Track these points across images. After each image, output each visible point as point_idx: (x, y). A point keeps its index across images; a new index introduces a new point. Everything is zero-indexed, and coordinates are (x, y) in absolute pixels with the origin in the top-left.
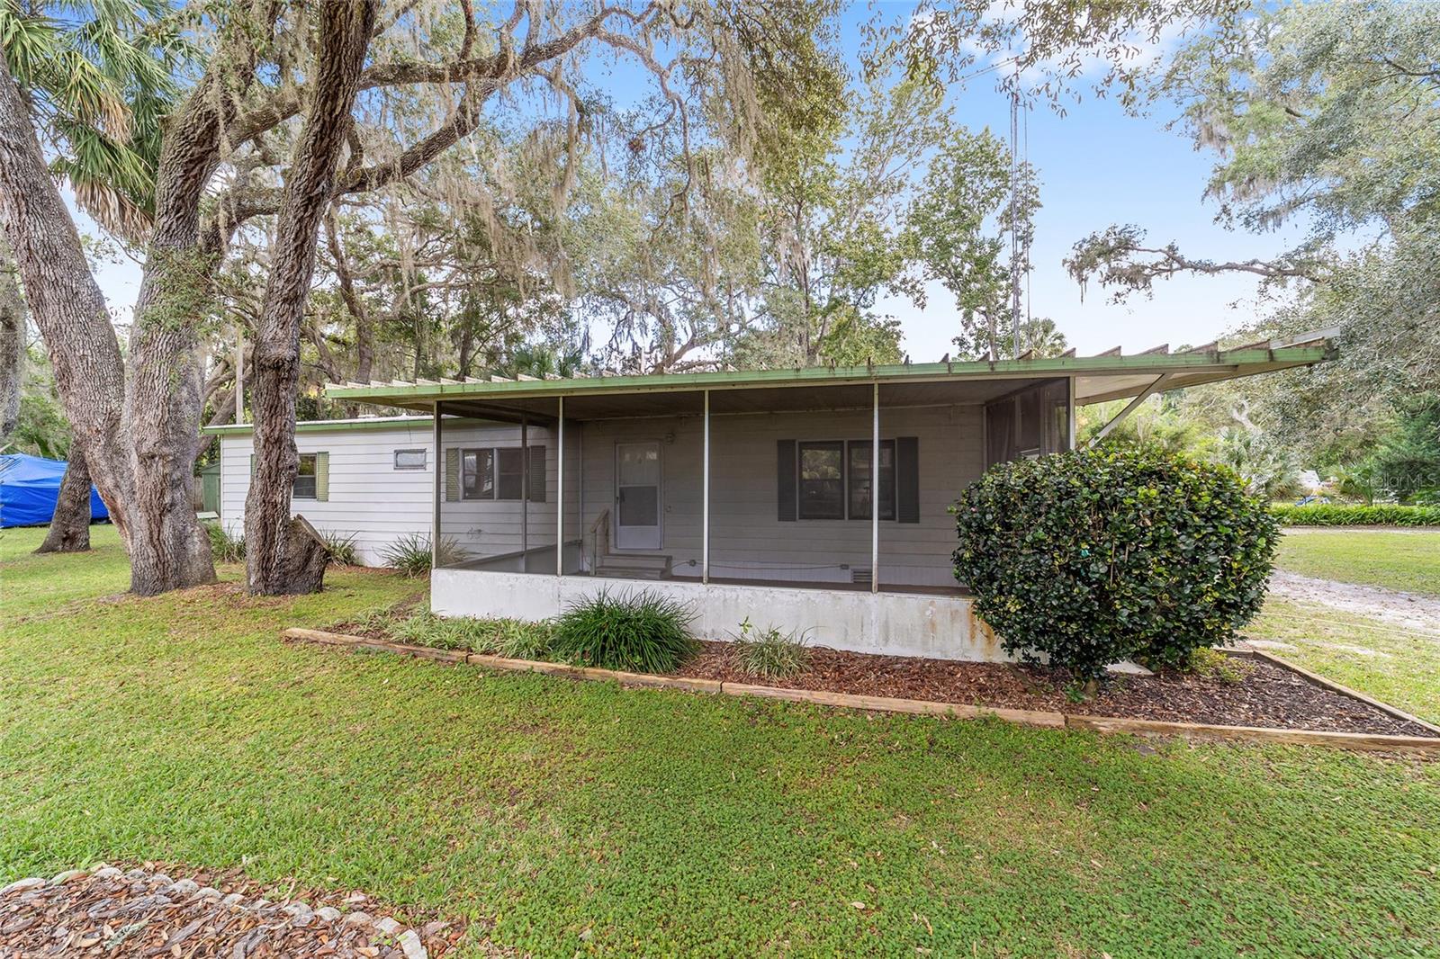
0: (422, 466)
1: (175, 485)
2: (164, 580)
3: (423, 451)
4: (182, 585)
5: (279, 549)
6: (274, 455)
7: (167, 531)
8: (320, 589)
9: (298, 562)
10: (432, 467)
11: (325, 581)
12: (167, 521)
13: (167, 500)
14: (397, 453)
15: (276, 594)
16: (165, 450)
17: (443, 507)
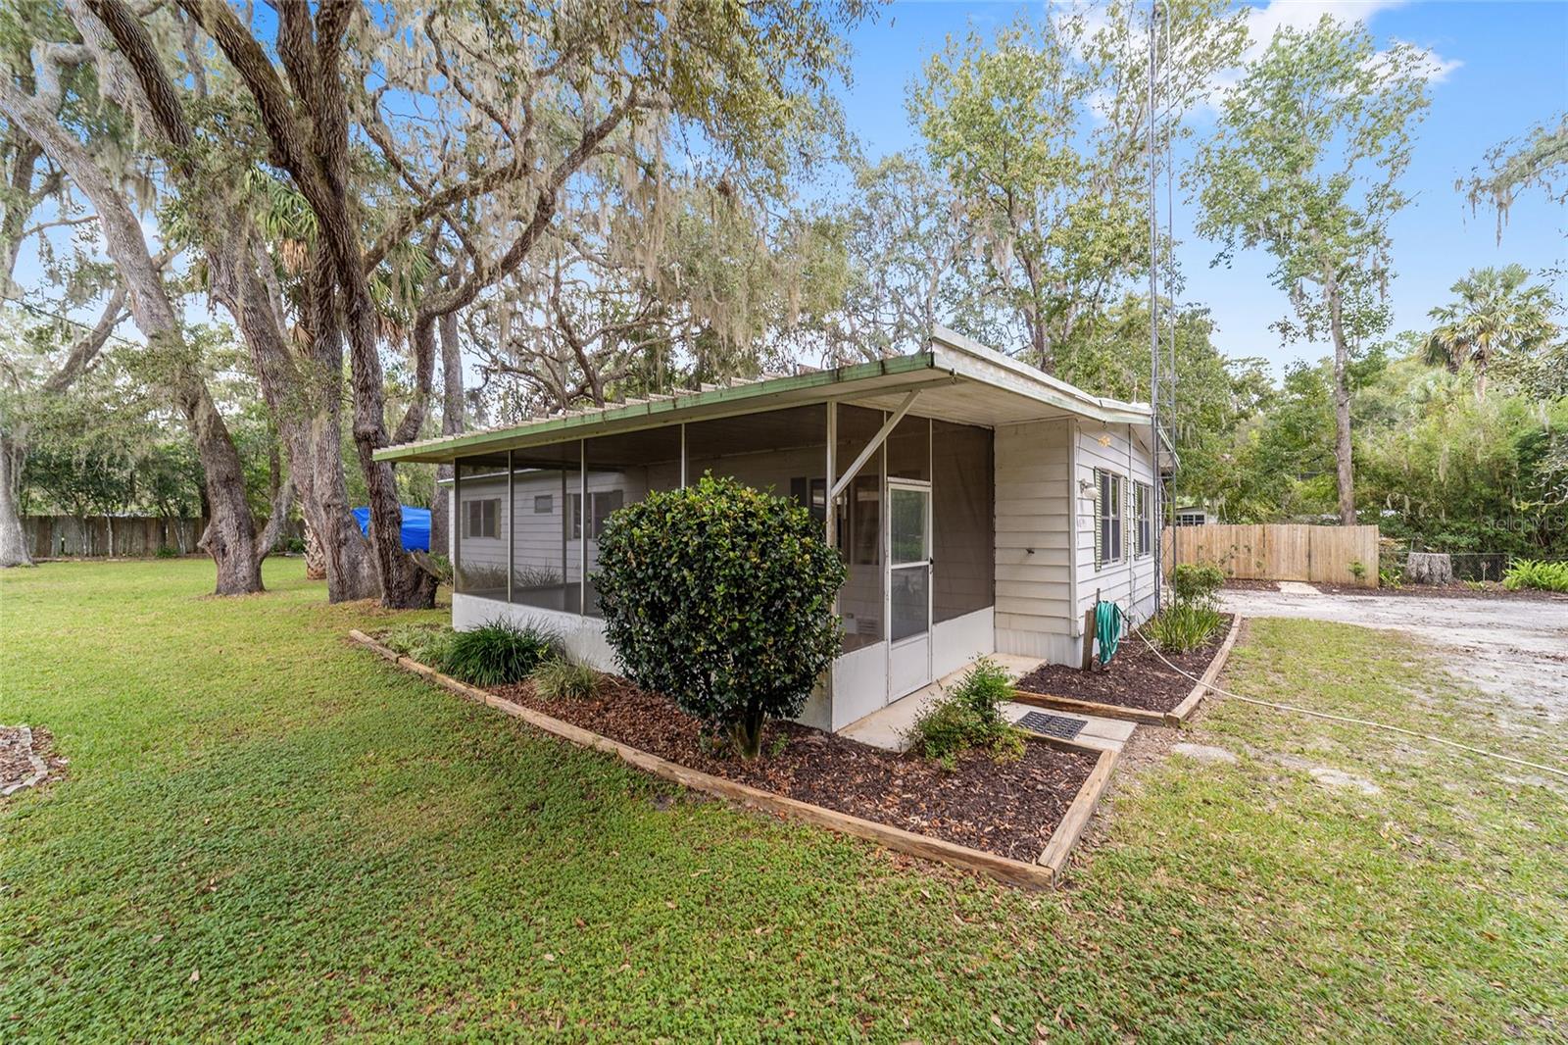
0: (549, 510)
1: (347, 526)
2: (343, 593)
3: (549, 497)
4: (354, 597)
5: (395, 573)
6: (377, 504)
7: (344, 559)
8: (432, 606)
9: (410, 584)
10: (558, 511)
11: (437, 600)
12: (343, 552)
13: (342, 536)
14: (537, 498)
15: (398, 607)
16: (336, 501)
17: (462, 541)
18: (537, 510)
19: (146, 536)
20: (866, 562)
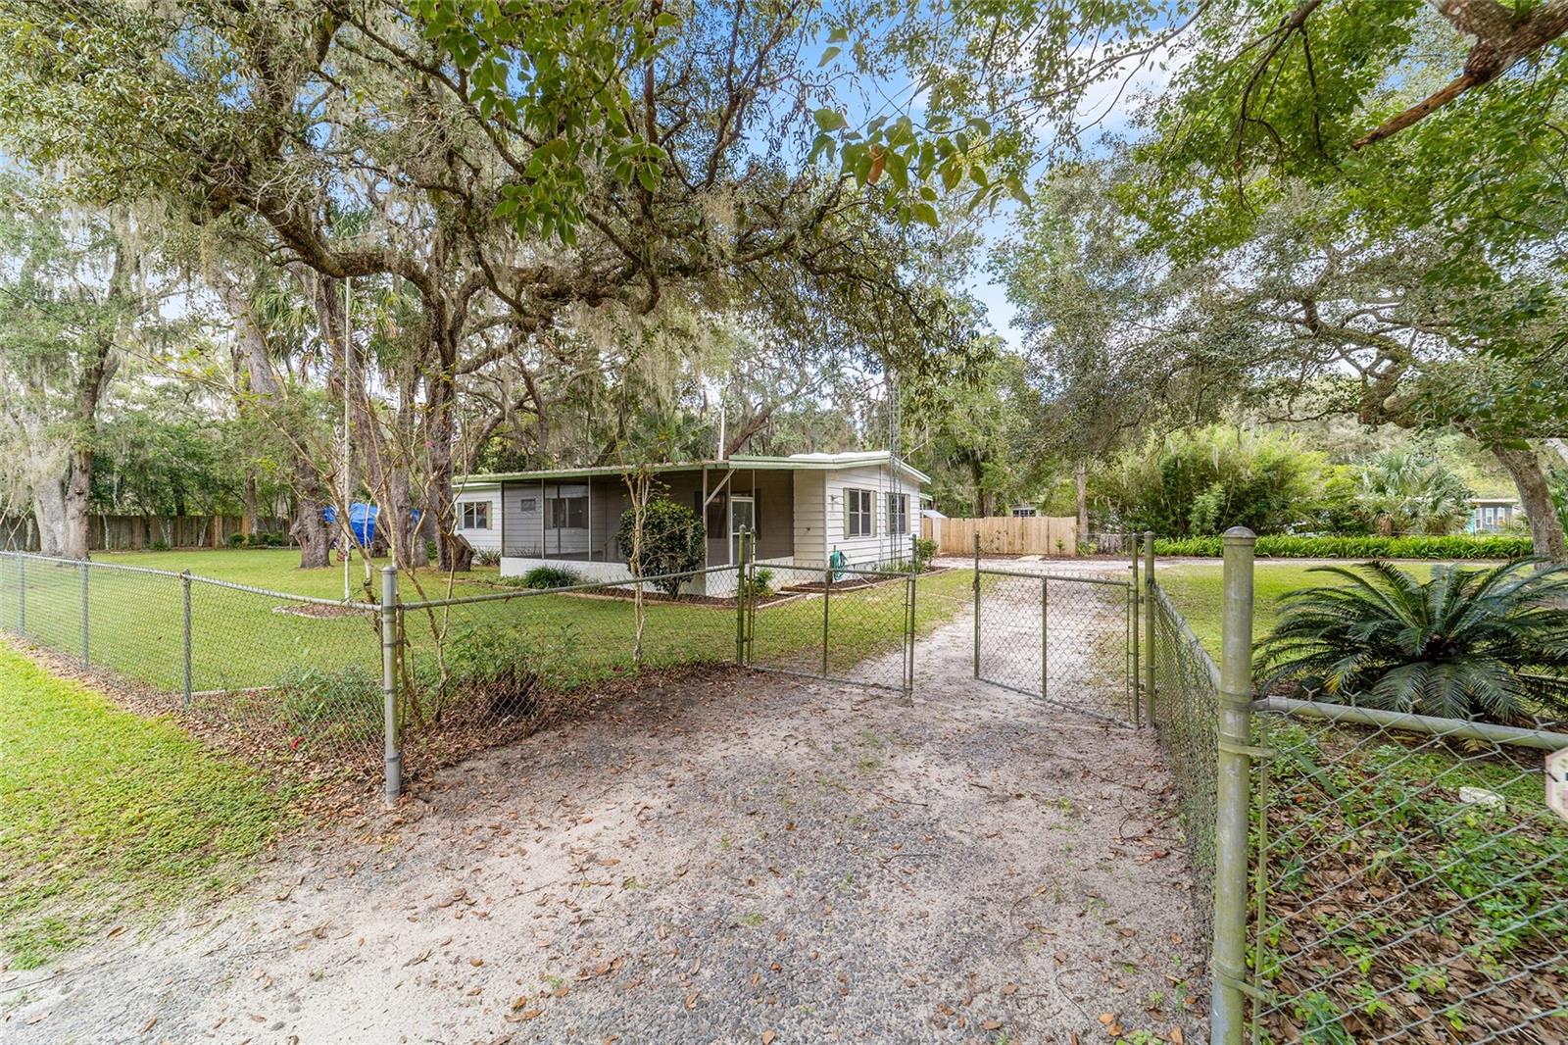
0: (534, 509)
2: (408, 563)
3: (534, 500)
5: (449, 549)
8: (469, 570)
9: (457, 556)
10: (540, 510)
12: (408, 537)
14: (523, 501)
15: (448, 570)
16: (406, 504)
18: (523, 509)
19: (132, 532)
20: (719, 537)
